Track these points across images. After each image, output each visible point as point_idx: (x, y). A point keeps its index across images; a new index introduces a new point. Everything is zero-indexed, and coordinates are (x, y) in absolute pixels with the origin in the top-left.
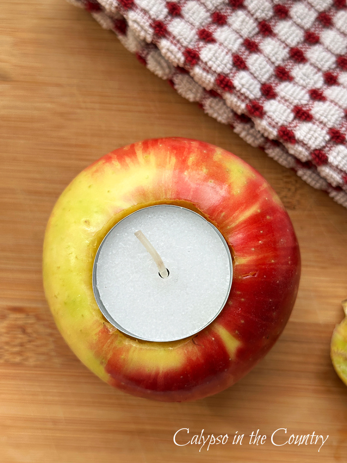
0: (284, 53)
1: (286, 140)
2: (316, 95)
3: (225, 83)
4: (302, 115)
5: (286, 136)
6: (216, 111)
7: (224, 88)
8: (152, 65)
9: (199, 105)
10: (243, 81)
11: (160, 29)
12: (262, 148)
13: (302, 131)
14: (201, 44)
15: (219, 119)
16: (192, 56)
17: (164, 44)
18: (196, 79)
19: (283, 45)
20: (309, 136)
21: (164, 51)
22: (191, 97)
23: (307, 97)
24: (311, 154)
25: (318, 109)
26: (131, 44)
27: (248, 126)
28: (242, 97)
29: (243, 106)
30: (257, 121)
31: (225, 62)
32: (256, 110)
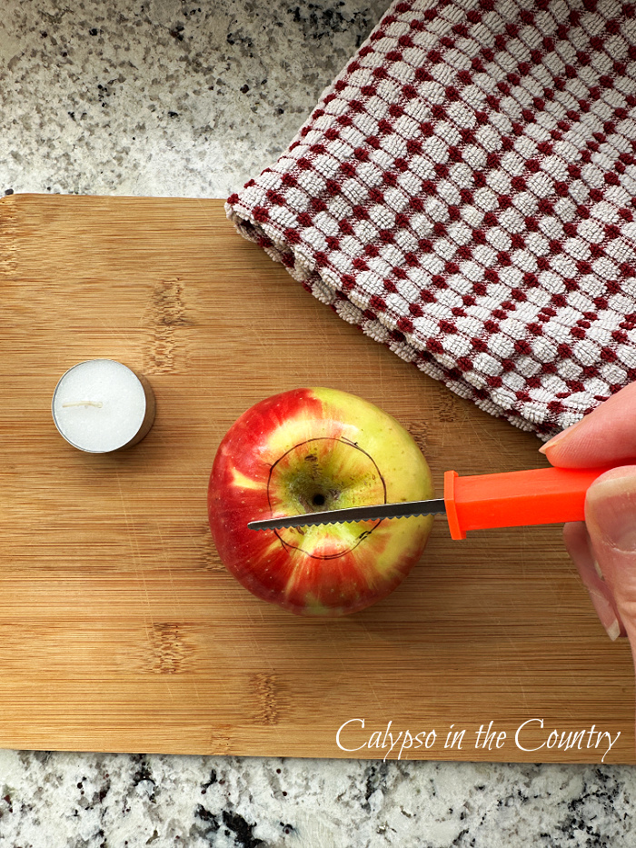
0: (428, 280)
1: (434, 351)
2: (458, 312)
3: (378, 303)
4: (447, 328)
5: (435, 346)
6: (374, 332)
7: (377, 308)
8: (316, 293)
9: (358, 328)
10: (394, 301)
11: (322, 259)
12: (414, 364)
13: (448, 342)
14: (357, 271)
15: (376, 338)
16: (349, 282)
17: (325, 271)
18: (353, 301)
19: (427, 273)
20: (455, 346)
21: (324, 277)
22: (351, 320)
23: (450, 313)
24: (457, 361)
25: (460, 323)
26: (298, 275)
27: (401, 344)
28: (394, 314)
29: (395, 322)
30: (408, 336)
31: (377, 285)
32: (406, 325)
